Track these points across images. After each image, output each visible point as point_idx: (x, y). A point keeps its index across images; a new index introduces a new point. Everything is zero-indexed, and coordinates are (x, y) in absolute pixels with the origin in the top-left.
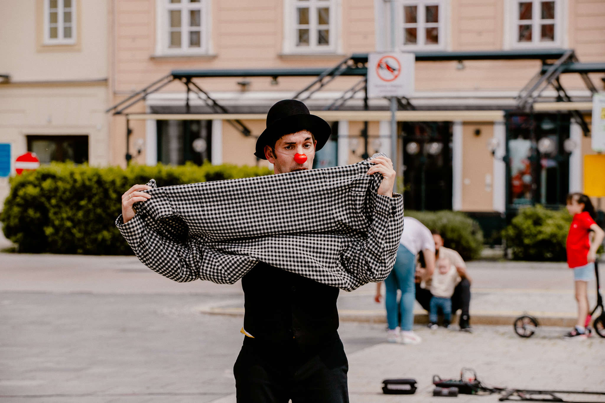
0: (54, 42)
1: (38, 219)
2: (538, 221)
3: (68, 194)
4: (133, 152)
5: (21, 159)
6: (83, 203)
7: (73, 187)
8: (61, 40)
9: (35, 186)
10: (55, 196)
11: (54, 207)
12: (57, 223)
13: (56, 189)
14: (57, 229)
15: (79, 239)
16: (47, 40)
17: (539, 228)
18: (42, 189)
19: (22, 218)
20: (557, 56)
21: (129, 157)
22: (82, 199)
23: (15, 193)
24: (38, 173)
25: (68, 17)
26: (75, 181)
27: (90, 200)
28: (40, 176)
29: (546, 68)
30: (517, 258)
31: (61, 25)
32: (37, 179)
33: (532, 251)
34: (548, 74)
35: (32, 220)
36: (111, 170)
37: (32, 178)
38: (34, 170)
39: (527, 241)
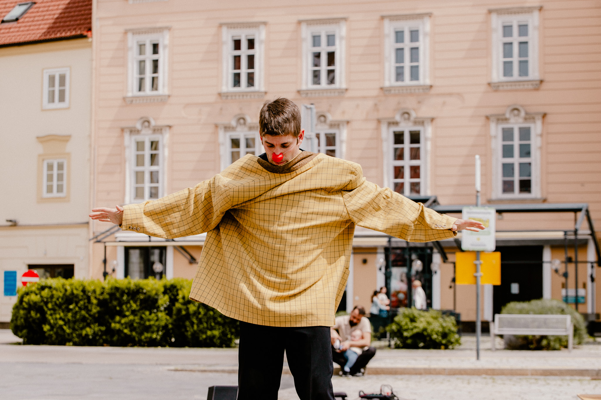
0: (50, 195)
1: (38, 319)
2: (413, 319)
3: (60, 300)
4: (109, 270)
5: (25, 275)
6: (71, 307)
7: (64, 295)
8: (55, 194)
9: (36, 294)
10: (51, 302)
11: (50, 309)
12: (52, 321)
13: (52, 296)
14: (52, 327)
15: (68, 334)
16: (45, 195)
17: (414, 324)
18: (41, 297)
19: (27, 318)
20: (425, 200)
21: (105, 274)
22: (71, 304)
23: (21, 301)
24: (39, 284)
25: (60, 177)
26: (66, 290)
27: (77, 305)
28: (39, 287)
30: (397, 347)
31: (55, 183)
32: (38, 289)
35: (34, 320)
36: (93, 282)
37: (34, 289)
38: (36, 283)
39: (405, 334)
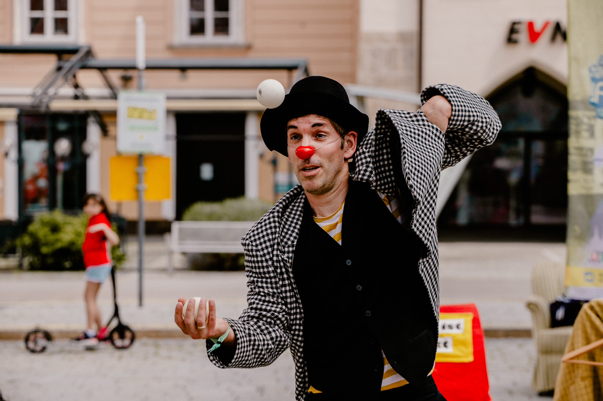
2: (55, 229)
17: (57, 236)
20: (74, 51)
29: (62, 63)
30: (33, 268)
33: (50, 261)
34: (64, 71)
39: (45, 250)
